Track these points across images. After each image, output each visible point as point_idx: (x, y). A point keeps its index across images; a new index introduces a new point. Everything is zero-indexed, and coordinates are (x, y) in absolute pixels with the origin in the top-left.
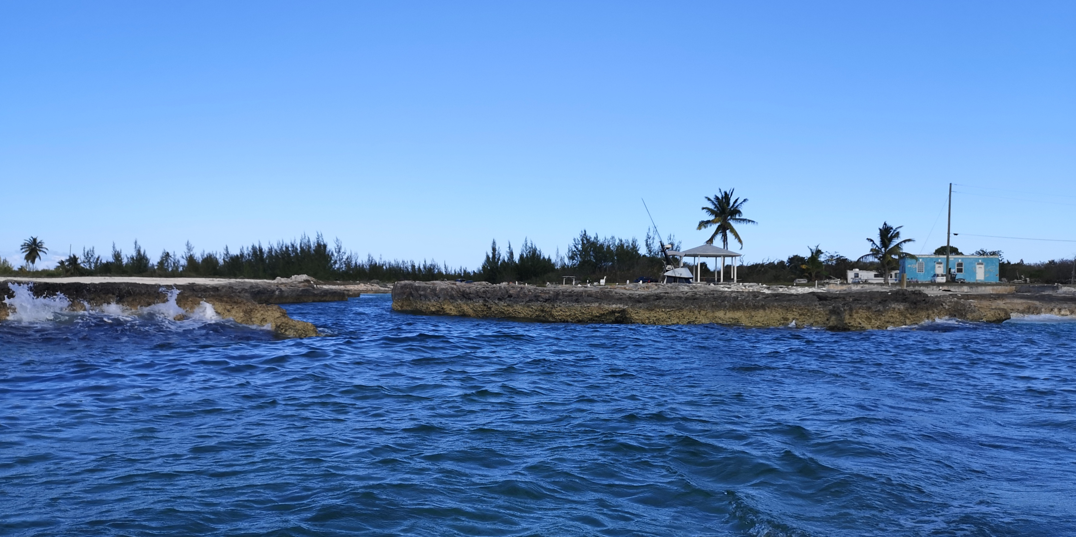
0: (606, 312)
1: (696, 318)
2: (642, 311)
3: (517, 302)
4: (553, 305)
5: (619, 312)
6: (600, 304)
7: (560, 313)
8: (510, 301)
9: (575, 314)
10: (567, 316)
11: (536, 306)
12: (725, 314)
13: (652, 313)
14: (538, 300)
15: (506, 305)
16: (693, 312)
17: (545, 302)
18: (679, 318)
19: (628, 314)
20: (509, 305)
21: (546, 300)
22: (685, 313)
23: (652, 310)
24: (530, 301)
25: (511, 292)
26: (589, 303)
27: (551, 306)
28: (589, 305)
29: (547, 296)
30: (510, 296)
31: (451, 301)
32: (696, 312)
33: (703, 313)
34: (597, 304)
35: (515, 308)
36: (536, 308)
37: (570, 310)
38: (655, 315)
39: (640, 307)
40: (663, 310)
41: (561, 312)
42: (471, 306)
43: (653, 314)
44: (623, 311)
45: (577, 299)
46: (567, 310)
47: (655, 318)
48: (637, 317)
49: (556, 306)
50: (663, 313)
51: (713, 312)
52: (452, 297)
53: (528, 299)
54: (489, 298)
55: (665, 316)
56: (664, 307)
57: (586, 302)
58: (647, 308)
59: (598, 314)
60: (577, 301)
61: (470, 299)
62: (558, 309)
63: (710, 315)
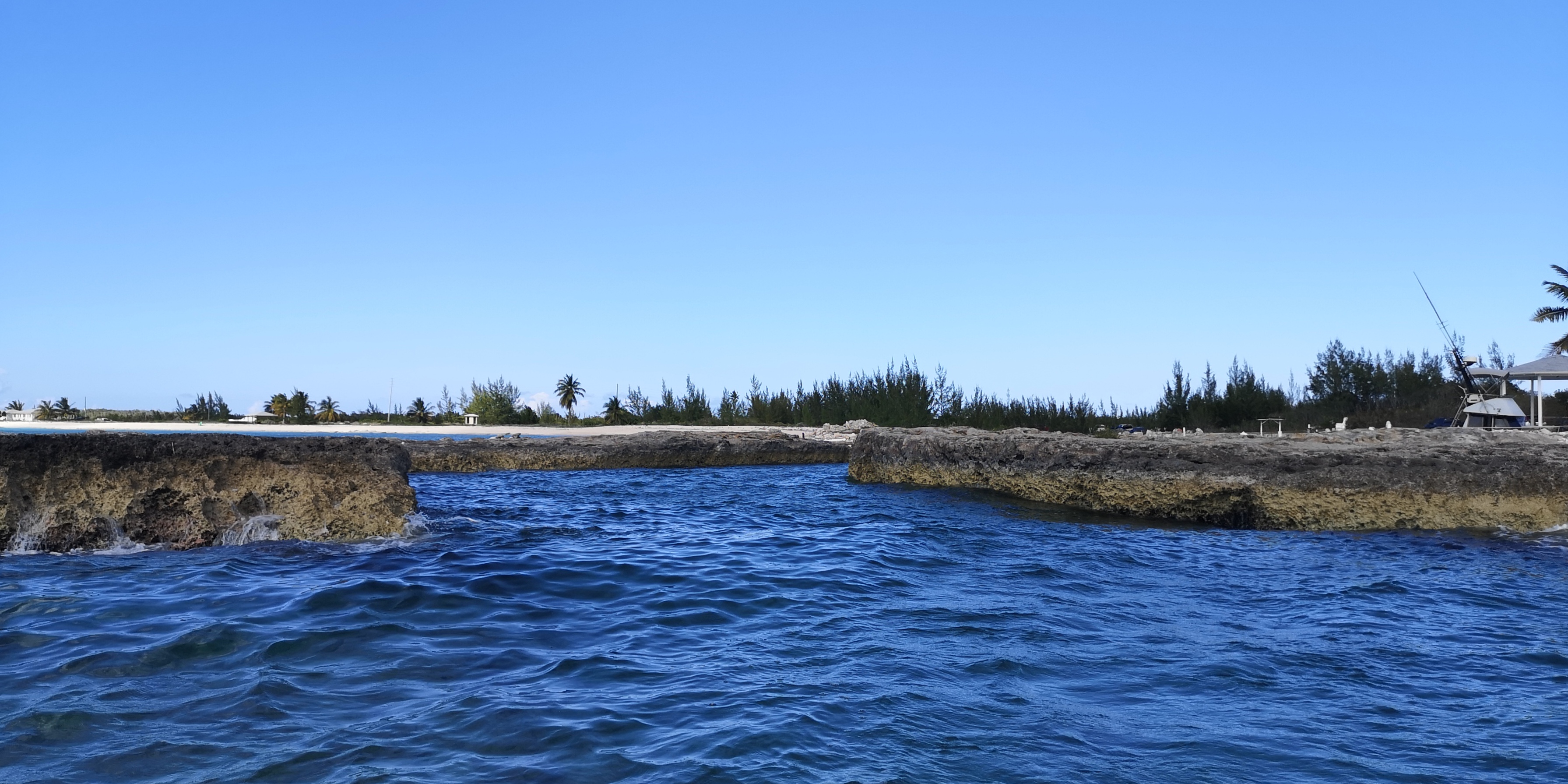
0: (1209, 493)
1: (1419, 511)
2: (1286, 493)
3: (1031, 469)
4: (1100, 477)
5: (1239, 493)
6: (1199, 474)
7: (1112, 494)
8: (1020, 465)
9: (1143, 496)
10: (1127, 499)
11: (1066, 476)
12: (1495, 505)
13: (1311, 496)
14: (1070, 465)
15: (1012, 473)
16: (1411, 498)
17: (1085, 468)
18: (1375, 511)
19: (1256, 497)
20: (1017, 474)
21: (1087, 466)
22: (1390, 499)
23: (1311, 490)
24: (1056, 466)
25: (1021, 448)
26: (1173, 472)
27: (1096, 478)
28: (1172, 476)
29: (1089, 455)
30: (1020, 456)
31: (926, 464)
32: (1420, 498)
33: (1437, 498)
34: (1191, 475)
35: (1029, 480)
36: (1067, 481)
37: (1132, 487)
38: (1318, 501)
39: (1284, 483)
40: (1337, 490)
41: (1115, 491)
42: (957, 475)
43: (1312, 499)
44: (1245, 491)
45: (1147, 464)
46: (1126, 487)
47: (1317, 511)
48: (1275, 507)
49: (1104, 478)
50: (1336, 498)
51: (1464, 498)
52: (927, 458)
53: (1051, 463)
54: (984, 460)
55: (1341, 504)
56: (1342, 484)
57: (1167, 470)
58: (1299, 486)
59: (1191, 498)
60: (1147, 467)
61: (955, 461)
62: (1110, 483)
63: (1456, 504)
